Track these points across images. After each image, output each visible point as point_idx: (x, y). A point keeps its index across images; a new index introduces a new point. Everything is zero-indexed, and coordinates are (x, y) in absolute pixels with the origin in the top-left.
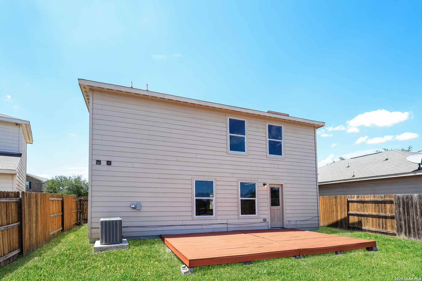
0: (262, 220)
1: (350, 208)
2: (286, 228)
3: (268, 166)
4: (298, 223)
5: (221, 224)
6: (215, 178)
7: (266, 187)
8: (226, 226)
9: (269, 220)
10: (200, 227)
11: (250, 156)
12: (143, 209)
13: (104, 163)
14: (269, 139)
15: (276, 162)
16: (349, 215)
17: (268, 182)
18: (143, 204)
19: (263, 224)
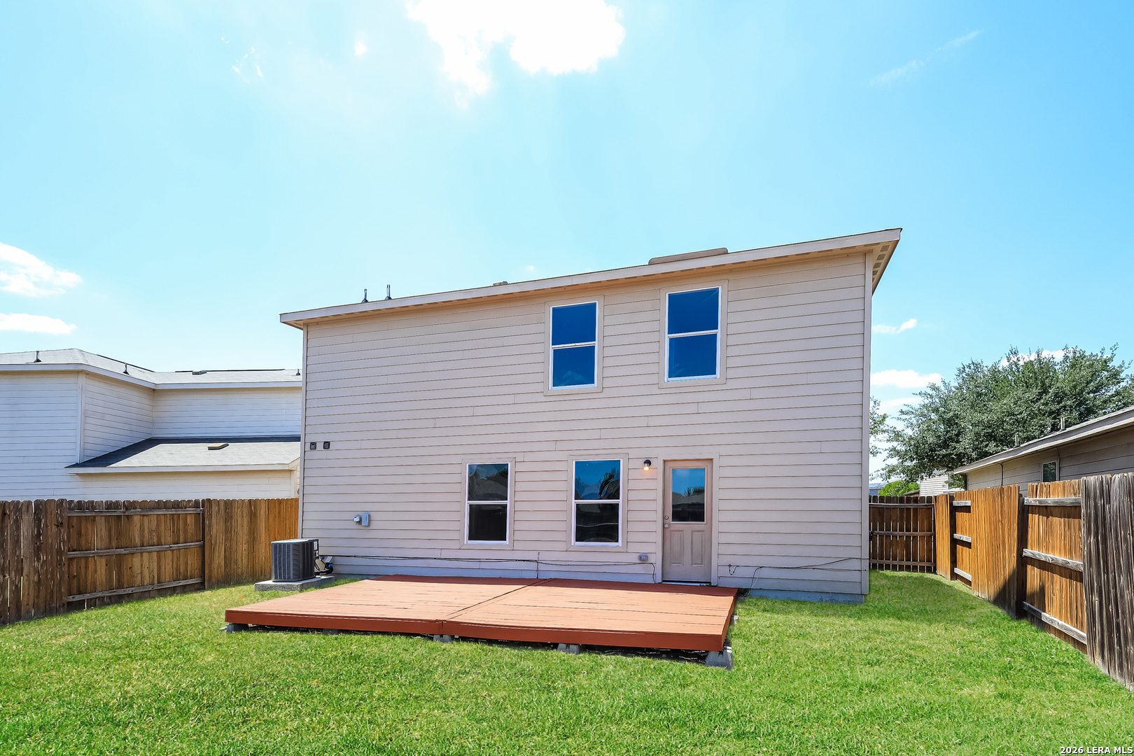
0: (635, 559)
1: (1032, 535)
2: (717, 586)
3: (665, 410)
5: (524, 561)
6: (513, 455)
7: (646, 468)
8: (533, 566)
9: (656, 558)
10: (476, 565)
11: (607, 393)
12: (374, 525)
13: (320, 446)
14: (670, 335)
15: (689, 398)
17: (659, 458)
18: (374, 516)
19: (639, 569)
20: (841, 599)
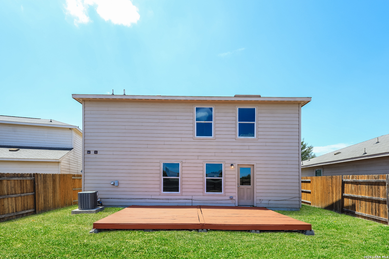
0: (228, 198)
1: (345, 189)
2: (256, 207)
3: (238, 147)
4: (270, 202)
5: (186, 199)
6: (181, 160)
7: (232, 167)
8: (190, 201)
9: (236, 198)
10: (167, 201)
11: (217, 140)
12: (120, 186)
13: (92, 152)
14: (239, 122)
15: (246, 144)
16: (343, 197)
17: (236, 163)
18: (120, 182)
19: (230, 201)
20: (293, 209)
